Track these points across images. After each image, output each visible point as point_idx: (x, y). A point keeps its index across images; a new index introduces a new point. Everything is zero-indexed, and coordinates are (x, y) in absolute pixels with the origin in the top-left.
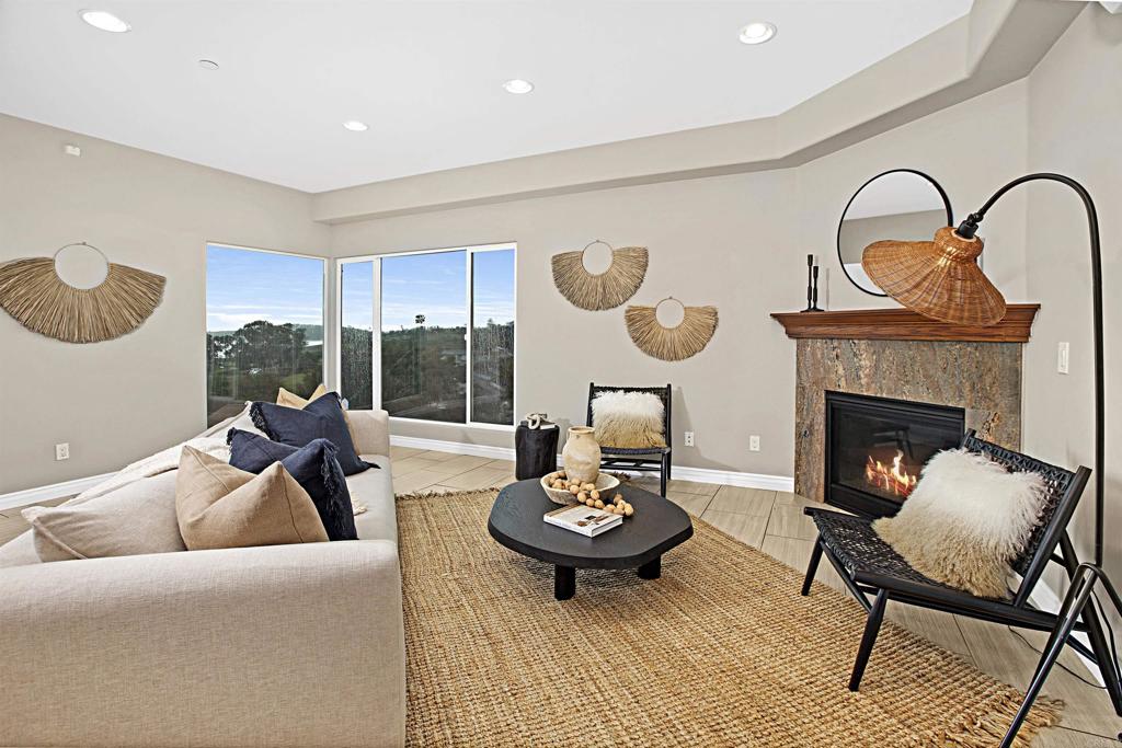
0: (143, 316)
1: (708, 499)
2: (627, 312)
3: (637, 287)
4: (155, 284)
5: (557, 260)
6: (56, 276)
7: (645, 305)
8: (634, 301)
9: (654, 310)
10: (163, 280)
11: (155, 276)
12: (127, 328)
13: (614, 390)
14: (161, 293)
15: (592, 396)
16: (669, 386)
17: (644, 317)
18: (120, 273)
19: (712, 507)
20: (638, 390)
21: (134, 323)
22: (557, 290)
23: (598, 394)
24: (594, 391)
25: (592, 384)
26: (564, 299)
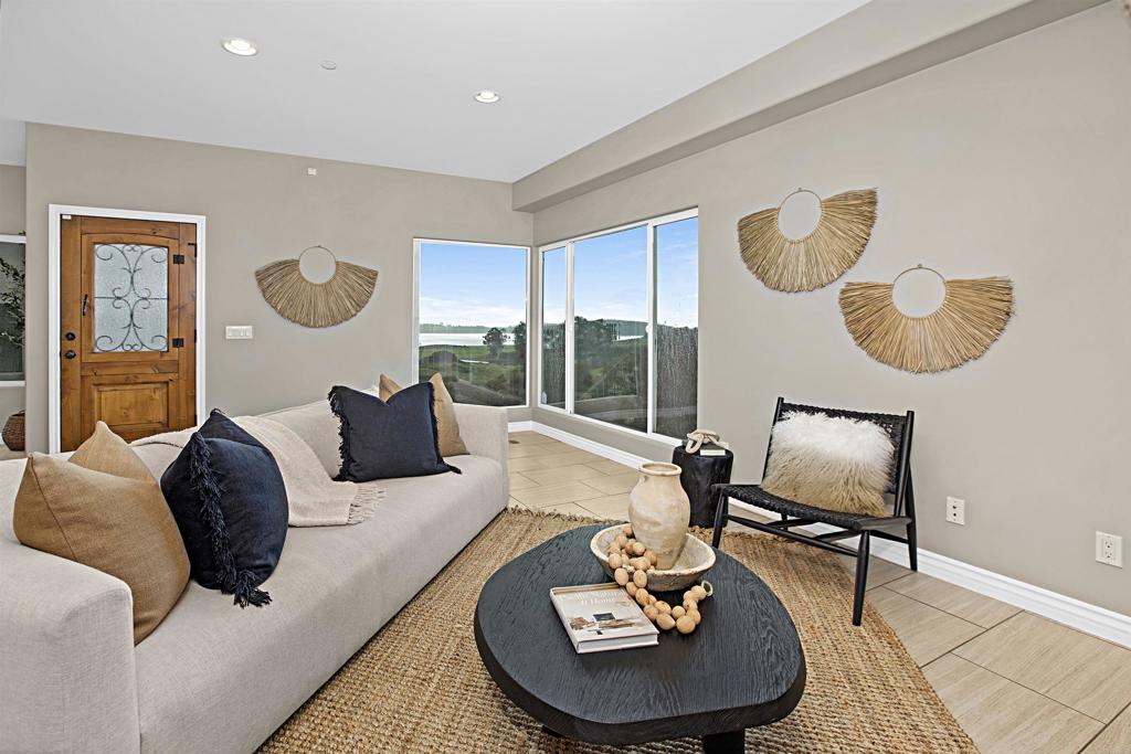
0: (360, 306)
1: (971, 630)
2: (843, 292)
3: (858, 254)
4: (371, 277)
5: (744, 225)
6: (300, 274)
7: (875, 280)
8: (854, 276)
9: (890, 287)
10: (376, 274)
11: (369, 271)
12: (347, 317)
13: (812, 410)
14: (374, 285)
15: (778, 417)
16: (911, 414)
17: (872, 299)
18: (343, 269)
19: (968, 652)
20: (848, 415)
21: (354, 312)
22: (745, 266)
23: (786, 415)
24: (783, 408)
25: (781, 400)
26: (754, 277)
